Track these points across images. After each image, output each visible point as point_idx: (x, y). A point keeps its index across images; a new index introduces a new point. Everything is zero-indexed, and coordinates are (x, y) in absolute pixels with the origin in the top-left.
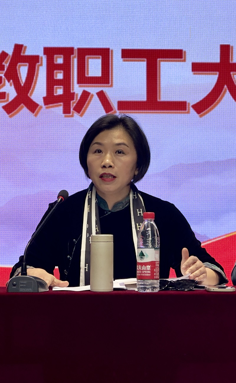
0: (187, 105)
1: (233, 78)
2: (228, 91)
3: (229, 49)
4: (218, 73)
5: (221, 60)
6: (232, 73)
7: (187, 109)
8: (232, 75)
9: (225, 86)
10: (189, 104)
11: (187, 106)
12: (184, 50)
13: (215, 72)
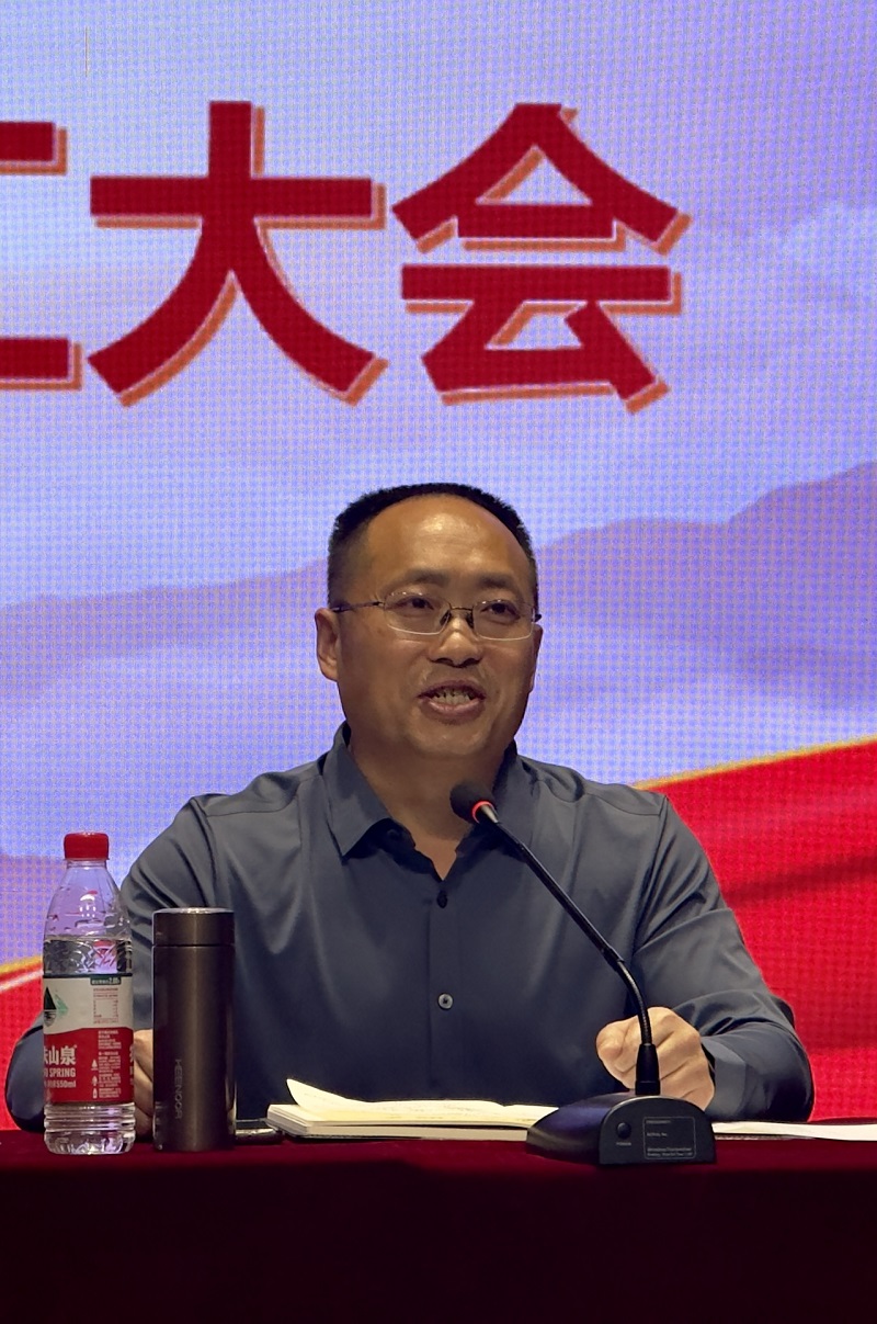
0: (71, 352)
1: (262, 242)
2: (240, 296)
3: (249, 121)
4: (199, 221)
5: (212, 165)
6: (257, 221)
7: (72, 371)
8: (259, 231)
9: (231, 276)
10: (78, 348)
11: (71, 361)
12: (59, 125)
13: (186, 219)
